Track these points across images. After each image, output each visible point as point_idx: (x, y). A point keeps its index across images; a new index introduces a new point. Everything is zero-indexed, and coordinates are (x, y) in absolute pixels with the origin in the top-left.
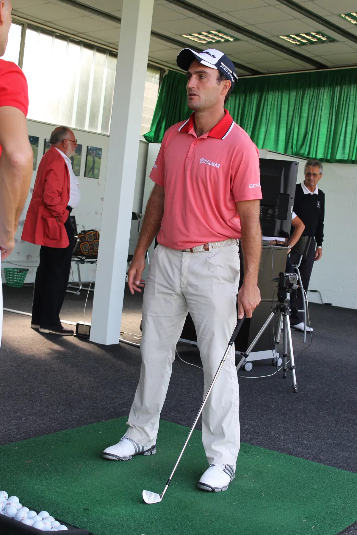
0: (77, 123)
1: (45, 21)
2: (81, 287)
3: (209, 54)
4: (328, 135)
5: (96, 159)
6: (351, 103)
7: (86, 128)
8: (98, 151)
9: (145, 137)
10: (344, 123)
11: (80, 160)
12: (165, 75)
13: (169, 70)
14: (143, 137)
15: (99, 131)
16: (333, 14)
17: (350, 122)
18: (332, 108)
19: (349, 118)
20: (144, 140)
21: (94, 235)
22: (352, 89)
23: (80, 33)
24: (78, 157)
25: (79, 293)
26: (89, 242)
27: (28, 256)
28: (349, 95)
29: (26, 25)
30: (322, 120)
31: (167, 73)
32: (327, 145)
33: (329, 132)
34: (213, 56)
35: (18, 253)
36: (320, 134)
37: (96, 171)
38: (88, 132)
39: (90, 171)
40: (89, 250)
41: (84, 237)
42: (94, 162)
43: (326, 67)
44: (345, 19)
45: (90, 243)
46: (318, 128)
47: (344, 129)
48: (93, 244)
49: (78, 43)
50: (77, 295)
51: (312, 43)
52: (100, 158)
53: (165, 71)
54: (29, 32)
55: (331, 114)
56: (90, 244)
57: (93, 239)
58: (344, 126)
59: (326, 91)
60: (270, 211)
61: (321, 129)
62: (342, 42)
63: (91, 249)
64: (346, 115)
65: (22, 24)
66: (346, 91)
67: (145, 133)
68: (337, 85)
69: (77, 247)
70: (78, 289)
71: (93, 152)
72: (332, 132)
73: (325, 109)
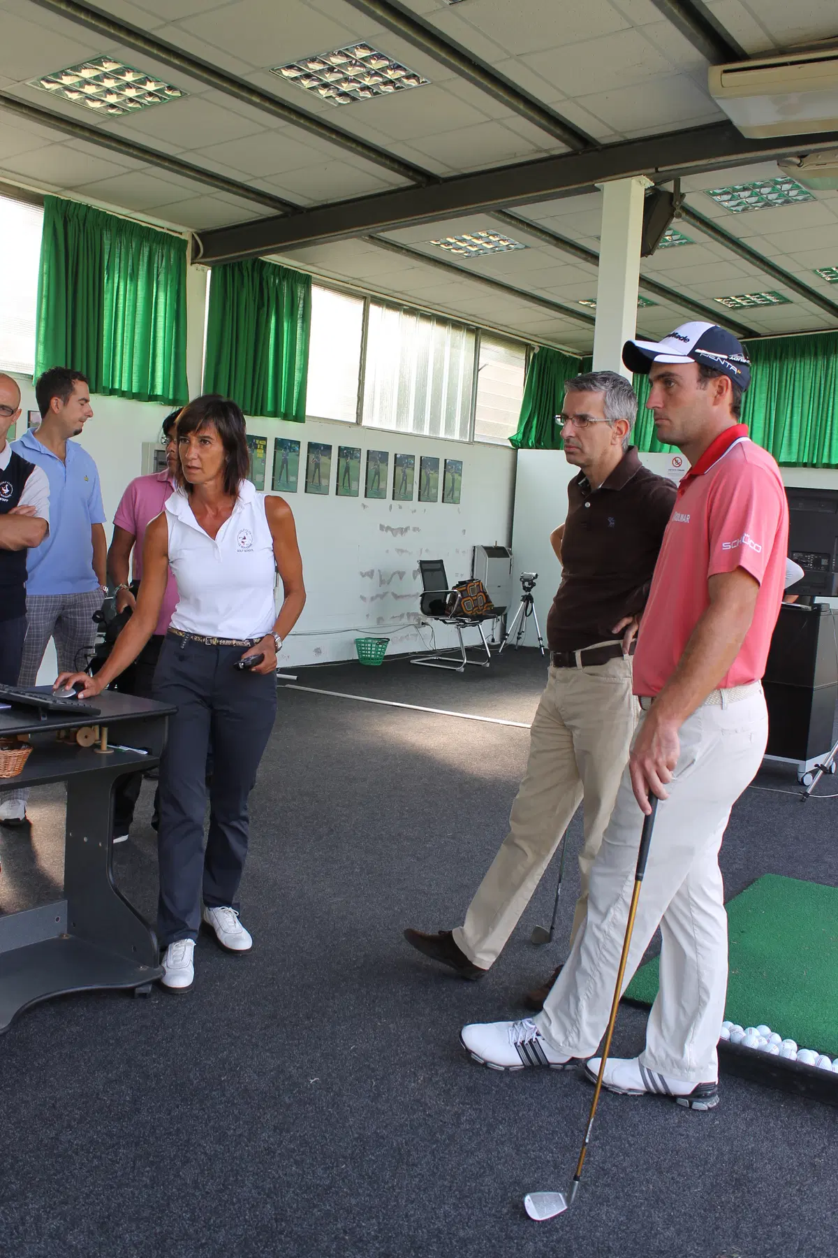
0: (430, 429)
1: (394, 291)
2: (465, 661)
3: (679, 337)
4: (767, 429)
5: (456, 476)
6: (797, 384)
7: (442, 435)
8: (458, 465)
9: (511, 440)
10: (789, 412)
11: (437, 480)
12: (534, 355)
13: (540, 347)
14: (509, 441)
15: (457, 437)
16: (807, 270)
17: (797, 411)
18: (770, 392)
19: (795, 405)
20: (510, 445)
21: (477, 586)
22: (798, 365)
23: (434, 304)
24: (435, 475)
25: (462, 669)
26: (471, 597)
27: (380, 620)
28: (793, 372)
29: (369, 299)
30: (755, 408)
31: (537, 350)
32: (766, 442)
33: (767, 426)
34: (685, 339)
35: (368, 616)
36: (754, 427)
37: (456, 494)
38: (442, 439)
39: (449, 495)
40: (473, 608)
41: (466, 589)
42: (453, 479)
43: (758, 335)
44: (819, 275)
45: (474, 598)
46: (750, 420)
47: (788, 420)
48: (477, 599)
49: (428, 317)
50: (459, 672)
51: (756, 305)
52: (461, 475)
53: (534, 348)
54: (373, 308)
55: (769, 399)
56: (473, 600)
57: (476, 592)
58: (789, 415)
59: (760, 368)
60: (824, 562)
61: (755, 421)
62: (797, 304)
63: (475, 607)
64: (790, 401)
65: (365, 298)
66: (790, 367)
67: (510, 435)
68: (775, 357)
69: (458, 605)
70: (462, 663)
71: (452, 467)
72: (773, 424)
73: (761, 393)
